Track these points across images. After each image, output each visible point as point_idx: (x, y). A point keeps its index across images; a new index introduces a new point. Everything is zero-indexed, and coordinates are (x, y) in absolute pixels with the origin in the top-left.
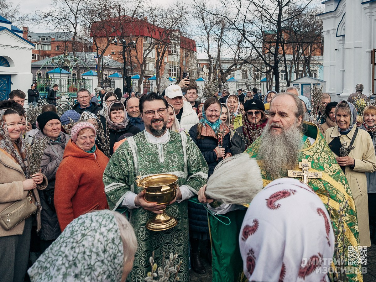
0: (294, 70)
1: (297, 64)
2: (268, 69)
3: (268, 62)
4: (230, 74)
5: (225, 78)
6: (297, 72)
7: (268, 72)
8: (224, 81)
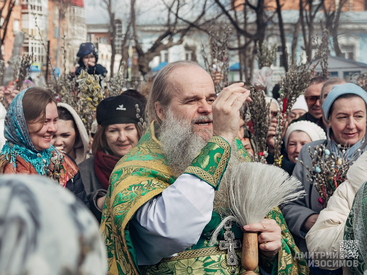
0: (301, 43)
1: (307, 32)
2: (243, 42)
3: (242, 27)
4: (159, 55)
5: (148, 64)
6: (308, 49)
7: (242, 50)
8: (145, 70)
